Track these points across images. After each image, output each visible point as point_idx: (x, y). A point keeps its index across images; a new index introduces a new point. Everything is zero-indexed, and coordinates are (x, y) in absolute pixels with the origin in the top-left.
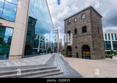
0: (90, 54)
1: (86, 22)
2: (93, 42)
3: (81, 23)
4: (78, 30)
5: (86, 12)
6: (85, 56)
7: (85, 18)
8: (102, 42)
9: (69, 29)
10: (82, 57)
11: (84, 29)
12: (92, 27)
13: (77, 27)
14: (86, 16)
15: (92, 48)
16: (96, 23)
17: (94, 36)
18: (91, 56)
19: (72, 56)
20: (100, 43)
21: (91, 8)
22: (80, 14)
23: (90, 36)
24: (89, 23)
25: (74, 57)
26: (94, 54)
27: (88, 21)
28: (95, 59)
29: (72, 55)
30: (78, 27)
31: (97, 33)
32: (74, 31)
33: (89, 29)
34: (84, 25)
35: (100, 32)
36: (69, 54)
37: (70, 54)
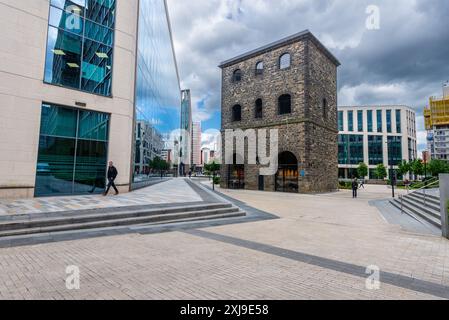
0: (297, 180)
1: (290, 82)
2: (308, 143)
3: (277, 84)
4: (265, 105)
5: (291, 48)
6: (281, 184)
7: (289, 68)
8: (332, 143)
9: (238, 99)
10: (273, 187)
11: (285, 103)
12: (308, 97)
13: (262, 93)
14: (291, 60)
15: (303, 160)
16: (318, 84)
17: (312, 125)
18: (300, 183)
19: (244, 184)
20: (326, 147)
21: (307, 38)
22: (273, 53)
23: (300, 127)
24: (300, 87)
25: (252, 187)
26: (308, 178)
27: (296, 80)
28: (310, 191)
29: (246, 180)
30: (264, 94)
31: (319, 117)
32: (252, 107)
33: (298, 104)
34: (284, 90)
35: (329, 113)
36: (234, 178)
37: (239, 178)
